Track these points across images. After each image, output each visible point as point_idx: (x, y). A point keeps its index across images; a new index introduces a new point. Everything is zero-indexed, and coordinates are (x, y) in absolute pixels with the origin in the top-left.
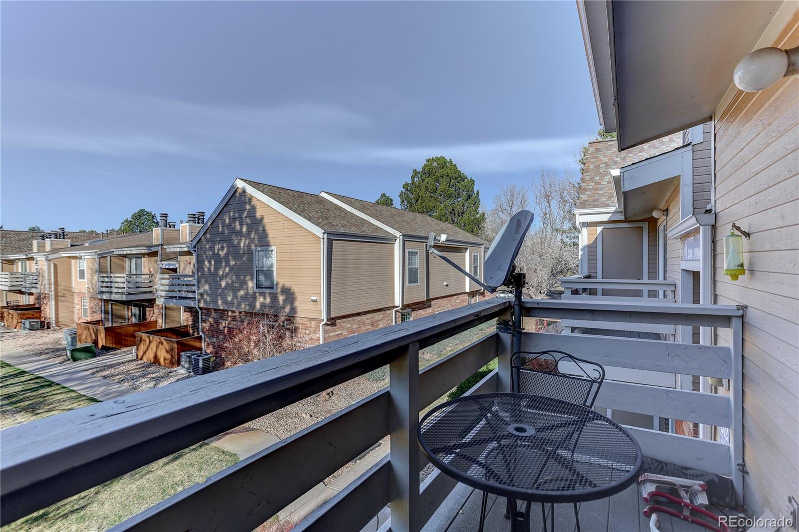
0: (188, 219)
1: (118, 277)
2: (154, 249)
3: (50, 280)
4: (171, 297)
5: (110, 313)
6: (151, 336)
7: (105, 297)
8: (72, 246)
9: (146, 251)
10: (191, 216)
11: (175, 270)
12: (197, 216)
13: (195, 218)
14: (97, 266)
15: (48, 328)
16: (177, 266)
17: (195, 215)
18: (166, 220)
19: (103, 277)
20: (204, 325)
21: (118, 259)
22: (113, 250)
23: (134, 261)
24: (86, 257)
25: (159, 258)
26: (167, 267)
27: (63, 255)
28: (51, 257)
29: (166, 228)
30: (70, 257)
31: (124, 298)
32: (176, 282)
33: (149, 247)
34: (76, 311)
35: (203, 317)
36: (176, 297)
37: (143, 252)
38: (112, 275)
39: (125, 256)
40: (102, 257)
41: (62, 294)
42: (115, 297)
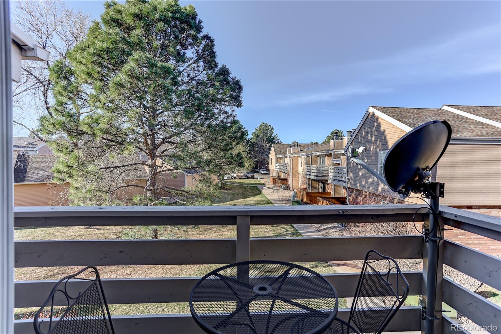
0: (347, 134)
1: (313, 167)
2: (330, 152)
3: (290, 167)
4: (335, 180)
5: (310, 185)
6: (323, 200)
7: (308, 177)
8: (300, 151)
9: (326, 153)
10: (348, 132)
11: (339, 164)
12: (352, 132)
13: (351, 133)
14: (306, 161)
15: (290, 189)
16: (340, 162)
17: (351, 131)
18: (337, 136)
19: (308, 166)
20: (350, 198)
21: (315, 157)
22: (312, 153)
23: (322, 158)
24: (302, 156)
25: (332, 157)
26: (336, 162)
27: (296, 155)
28: (291, 156)
29: (337, 140)
30: (298, 156)
31: (315, 178)
32: (337, 171)
33: (327, 151)
34: (300, 183)
35: (350, 193)
36: (337, 180)
37: (325, 154)
38: (311, 166)
39: (318, 156)
40: (308, 156)
41: (295, 173)
42: (312, 177)
